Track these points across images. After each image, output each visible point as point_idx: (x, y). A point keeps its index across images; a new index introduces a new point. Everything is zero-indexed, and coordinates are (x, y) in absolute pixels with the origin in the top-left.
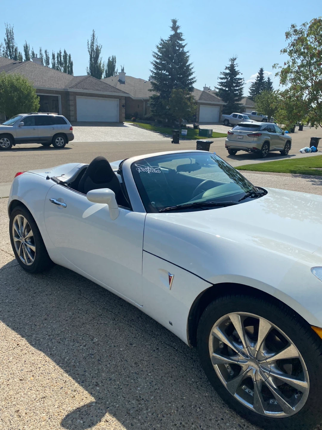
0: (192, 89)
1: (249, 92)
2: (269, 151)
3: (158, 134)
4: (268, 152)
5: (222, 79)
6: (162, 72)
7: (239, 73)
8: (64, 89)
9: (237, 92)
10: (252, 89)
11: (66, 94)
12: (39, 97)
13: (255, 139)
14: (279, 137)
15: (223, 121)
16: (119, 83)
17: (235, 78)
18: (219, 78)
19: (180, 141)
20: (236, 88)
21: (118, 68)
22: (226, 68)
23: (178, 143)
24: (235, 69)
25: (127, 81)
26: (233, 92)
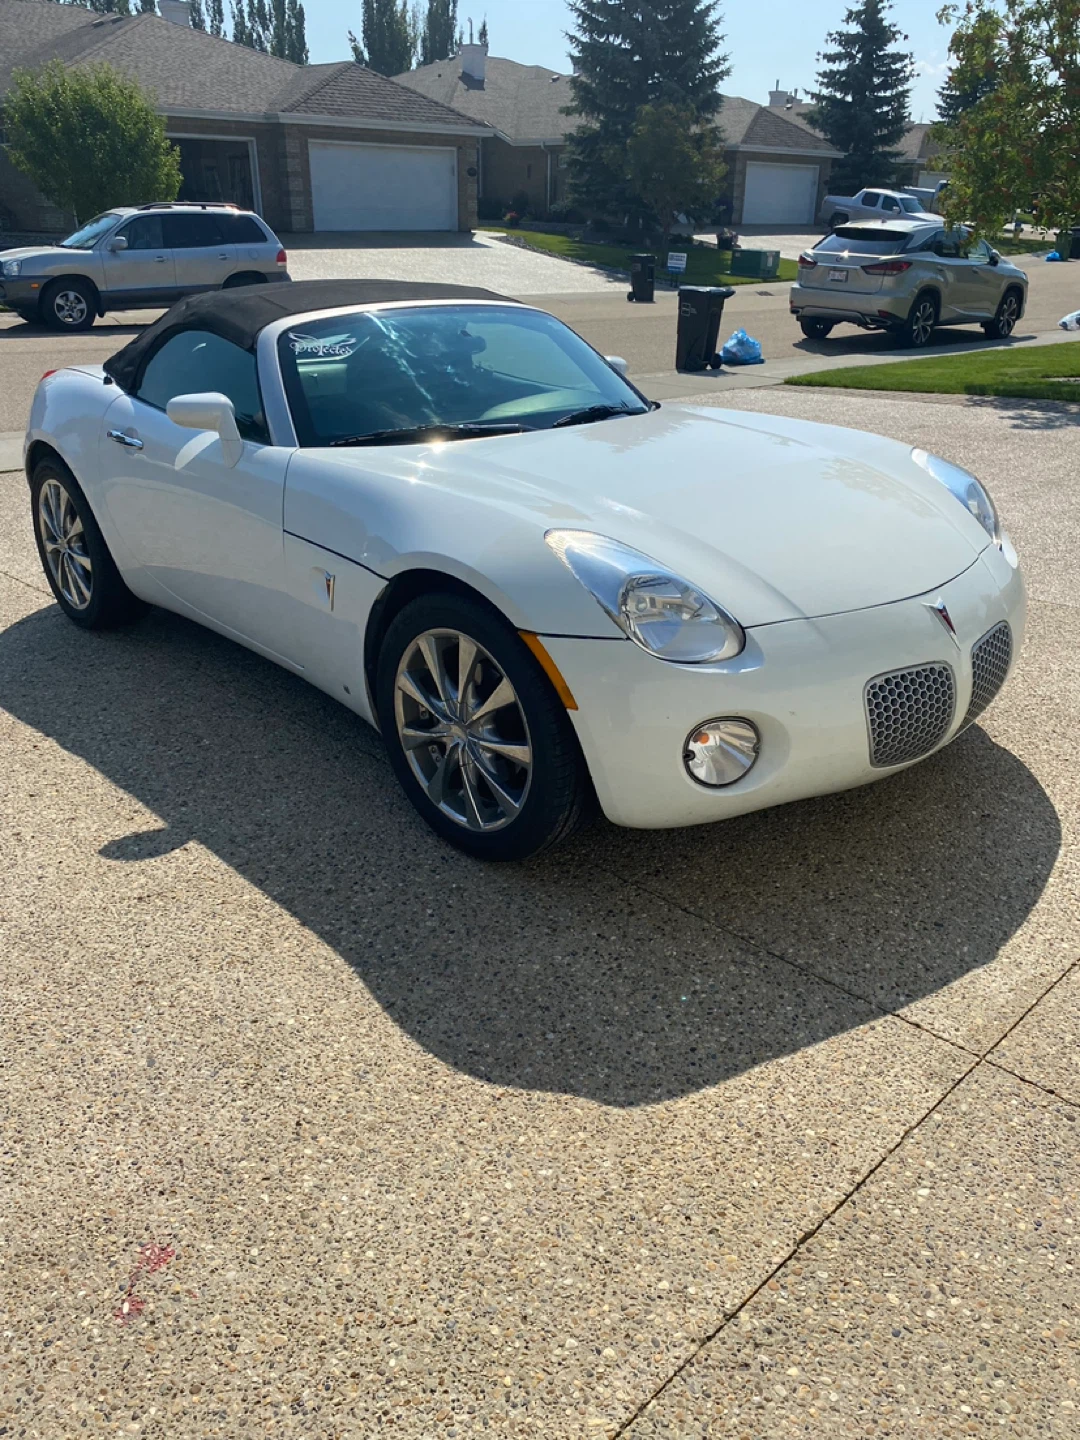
0: (715, 102)
1: (938, 106)
2: (937, 322)
3: (593, 270)
4: (931, 326)
5: (831, 58)
6: (608, 38)
7: (894, 33)
8: (266, 114)
9: (885, 109)
10: (949, 96)
11: (272, 133)
12: (177, 148)
13: (888, 281)
14: (975, 272)
15: (829, 217)
16: (461, 85)
17: (881, 53)
18: (821, 57)
19: (657, 293)
20: (882, 94)
21: (464, 30)
22: (851, 16)
23: (649, 299)
24: (882, 20)
25: (490, 76)
26: (871, 110)
